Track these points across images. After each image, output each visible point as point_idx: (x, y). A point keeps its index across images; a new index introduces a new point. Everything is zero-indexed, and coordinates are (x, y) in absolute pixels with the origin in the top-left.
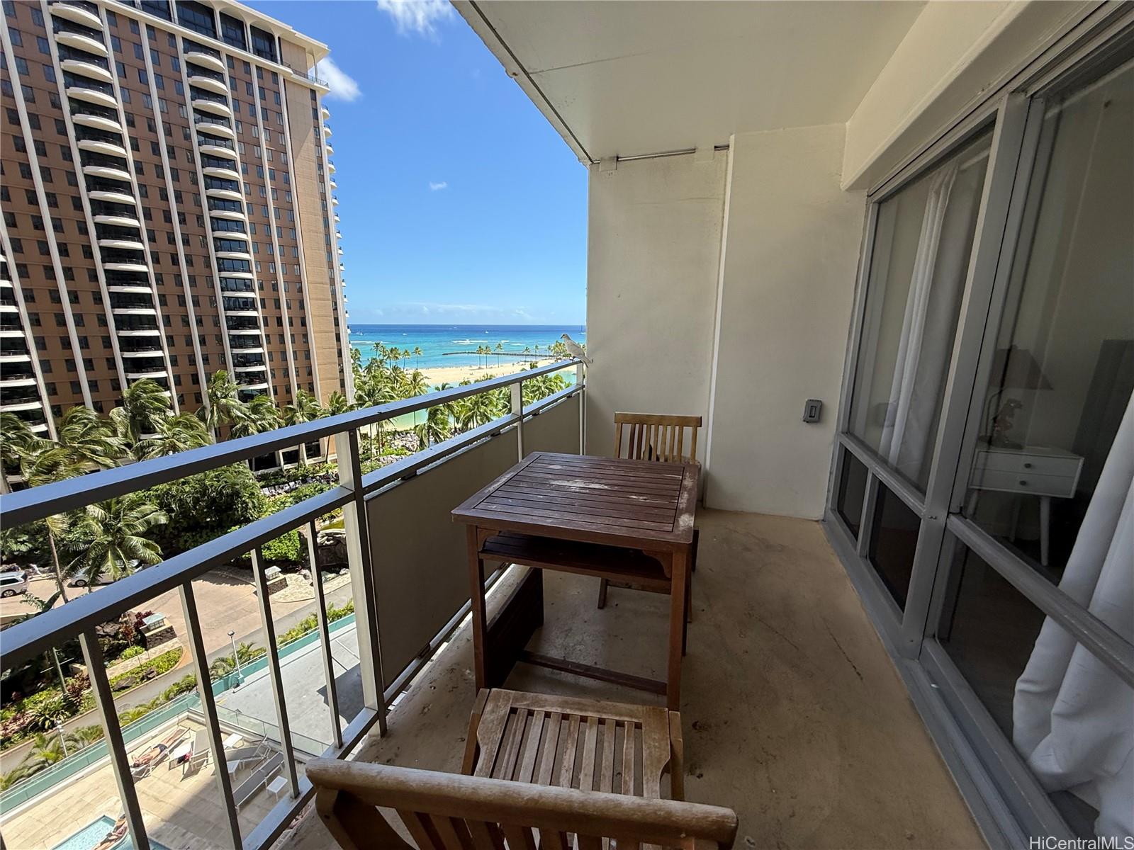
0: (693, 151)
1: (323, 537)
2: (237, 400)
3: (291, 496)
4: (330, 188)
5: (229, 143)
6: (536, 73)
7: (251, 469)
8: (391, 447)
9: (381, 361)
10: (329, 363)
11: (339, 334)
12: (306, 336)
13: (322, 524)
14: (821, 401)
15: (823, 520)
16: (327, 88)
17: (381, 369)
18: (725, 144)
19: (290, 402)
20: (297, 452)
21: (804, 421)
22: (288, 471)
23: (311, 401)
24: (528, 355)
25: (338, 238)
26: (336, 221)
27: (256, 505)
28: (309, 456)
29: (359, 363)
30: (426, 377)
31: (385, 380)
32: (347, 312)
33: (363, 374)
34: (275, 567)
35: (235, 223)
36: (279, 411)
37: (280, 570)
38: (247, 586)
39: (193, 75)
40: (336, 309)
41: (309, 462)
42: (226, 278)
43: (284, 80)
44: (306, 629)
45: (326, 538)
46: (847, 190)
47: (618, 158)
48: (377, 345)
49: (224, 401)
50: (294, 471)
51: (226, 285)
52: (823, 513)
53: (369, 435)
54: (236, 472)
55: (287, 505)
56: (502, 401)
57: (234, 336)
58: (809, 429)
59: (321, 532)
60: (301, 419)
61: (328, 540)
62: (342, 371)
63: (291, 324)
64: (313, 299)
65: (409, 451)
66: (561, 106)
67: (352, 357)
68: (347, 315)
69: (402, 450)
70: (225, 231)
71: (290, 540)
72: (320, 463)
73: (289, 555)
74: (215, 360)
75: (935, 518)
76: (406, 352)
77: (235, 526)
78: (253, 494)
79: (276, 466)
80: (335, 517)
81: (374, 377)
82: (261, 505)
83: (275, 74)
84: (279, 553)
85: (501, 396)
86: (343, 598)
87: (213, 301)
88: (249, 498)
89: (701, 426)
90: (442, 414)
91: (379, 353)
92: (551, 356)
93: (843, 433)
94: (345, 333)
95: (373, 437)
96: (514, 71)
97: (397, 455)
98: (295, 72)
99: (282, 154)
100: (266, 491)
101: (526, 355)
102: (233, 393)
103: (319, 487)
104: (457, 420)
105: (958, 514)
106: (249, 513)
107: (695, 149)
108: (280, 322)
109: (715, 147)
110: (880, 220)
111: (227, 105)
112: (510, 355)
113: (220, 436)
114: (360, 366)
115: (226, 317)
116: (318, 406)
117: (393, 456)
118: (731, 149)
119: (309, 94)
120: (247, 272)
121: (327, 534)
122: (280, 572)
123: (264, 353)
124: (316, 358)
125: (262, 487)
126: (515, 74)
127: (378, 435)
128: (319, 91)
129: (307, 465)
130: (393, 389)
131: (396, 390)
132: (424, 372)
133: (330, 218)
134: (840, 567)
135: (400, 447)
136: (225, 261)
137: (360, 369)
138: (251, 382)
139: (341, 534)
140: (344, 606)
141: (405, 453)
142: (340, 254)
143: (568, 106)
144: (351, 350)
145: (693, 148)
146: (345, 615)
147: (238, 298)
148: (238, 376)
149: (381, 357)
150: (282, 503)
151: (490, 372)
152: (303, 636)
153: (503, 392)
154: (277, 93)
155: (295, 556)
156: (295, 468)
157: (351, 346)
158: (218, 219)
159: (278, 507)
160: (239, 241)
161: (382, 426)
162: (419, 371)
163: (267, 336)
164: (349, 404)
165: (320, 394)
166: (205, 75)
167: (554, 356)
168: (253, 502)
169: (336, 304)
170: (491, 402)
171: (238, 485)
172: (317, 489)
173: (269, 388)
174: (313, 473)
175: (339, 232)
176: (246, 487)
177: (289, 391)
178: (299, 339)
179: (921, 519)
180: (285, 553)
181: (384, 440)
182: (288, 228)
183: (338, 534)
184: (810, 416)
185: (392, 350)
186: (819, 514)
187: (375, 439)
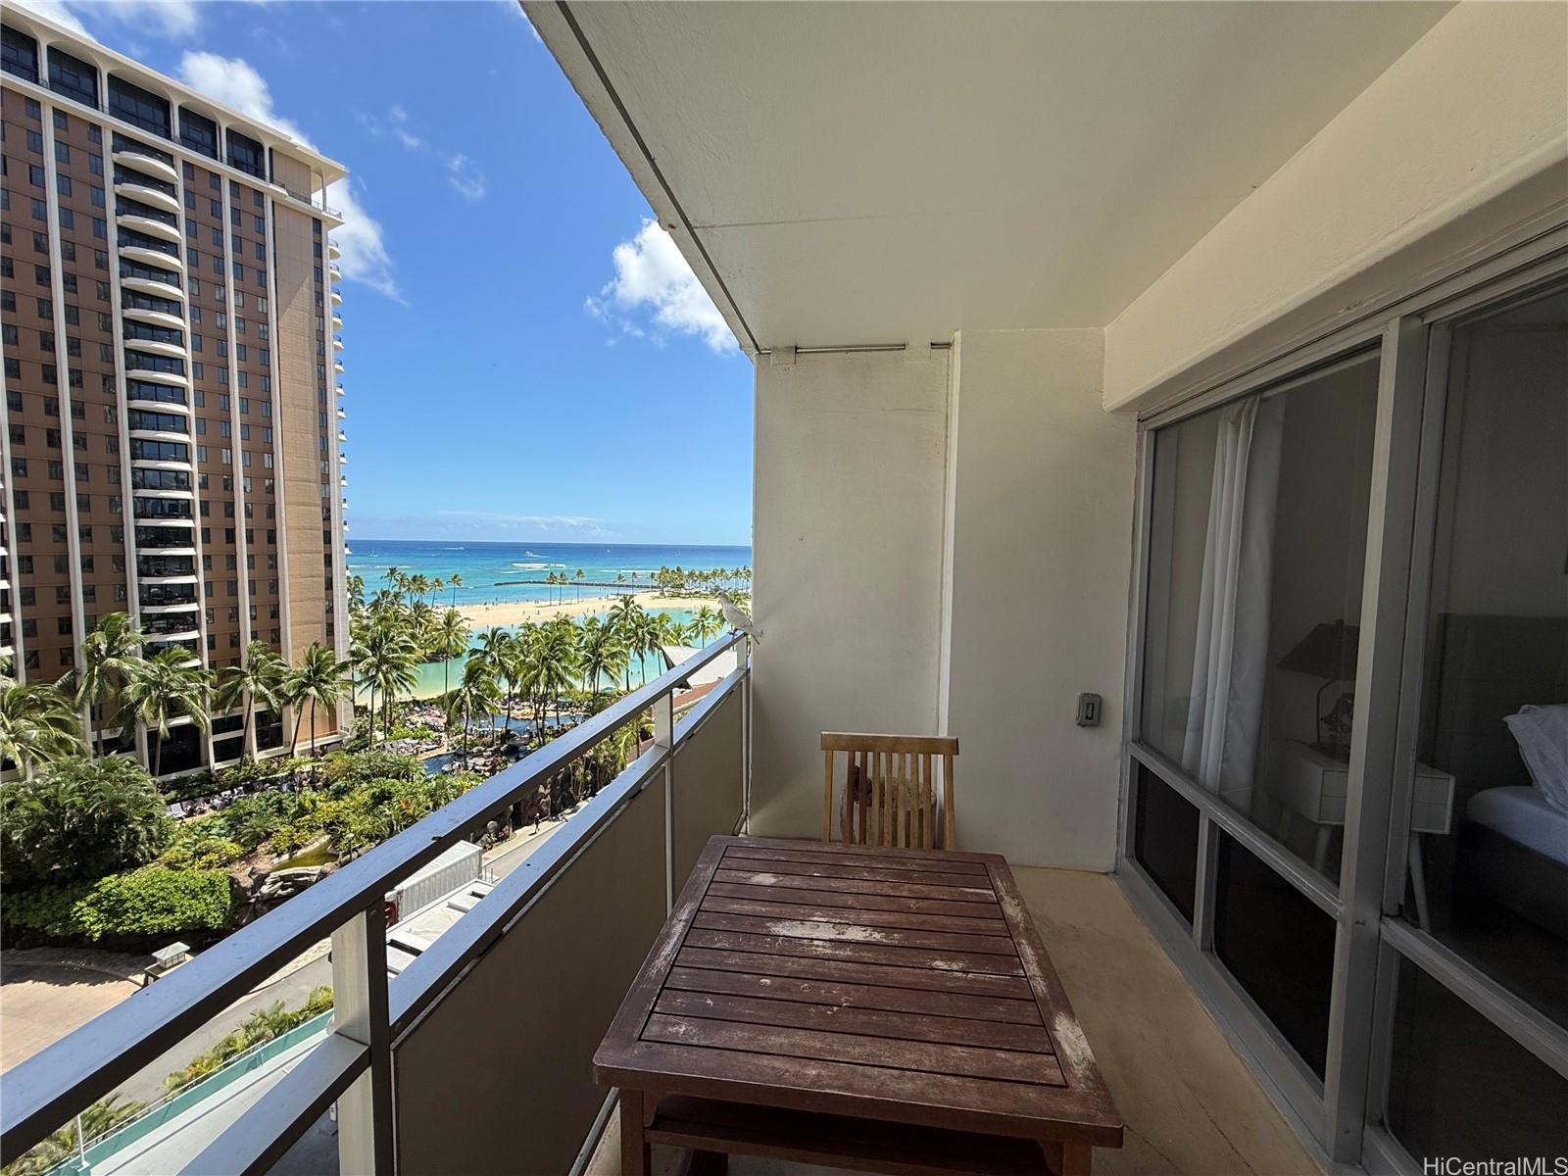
0: (903, 347)
1: (274, 883)
2: (141, 660)
3: (223, 817)
4: (332, 349)
5: (175, 278)
6: (704, 227)
7: (153, 773)
8: (404, 726)
9: (396, 596)
10: (309, 599)
11: (331, 555)
12: (273, 558)
13: (276, 861)
14: (1099, 696)
15: (1115, 872)
16: (339, 219)
17: (396, 607)
18: (945, 341)
19: (237, 661)
20: (241, 741)
21: (1079, 724)
22: (221, 772)
23: (271, 659)
24: (621, 586)
25: (340, 417)
26: (339, 394)
27: (156, 834)
28: (262, 746)
29: (361, 597)
30: (466, 619)
31: (402, 624)
32: (345, 524)
33: (365, 614)
34: (179, 944)
35: (170, 389)
36: (213, 674)
37: (188, 948)
38: (122, 982)
39: (123, 182)
40: (327, 519)
41: (259, 756)
42: (143, 470)
43: (273, 202)
44: (226, 1056)
45: (279, 884)
46: (1113, 412)
47: (796, 348)
48: (393, 571)
49: (113, 662)
50: (232, 771)
51: (143, 479)
52: (1114, 861)
53: (370, 708)
54: (122, 780)
55: (214, 831)
56: (583, 653)
57: (146, 557)
58: (1085, 736)
59: (272, 875)
60: (253, 688)
61: (283, 888)
62: (330, 610)
63: (250, 539)
64: (291, 504)
65: (435, 731)
66: (732, 276)
67: (348, 590)
68: (346, 528)
69: (423, 729)
70: (152, 400)
71: (213, 892)
72: (279, 756)
73: (209, 920)
74: (106, 596)
75: (1363, 924)
76: (437, 581)
77: (108, 876)
78: (151, 816)
79: (198, 765)
80: (299, 848)
81: (384, 619)
82: (164, 833)
83: (259, 195)
84: (189, 918)
85: (583, 644)
86: (304, 987)
87: (116, 501)
88: (142, 823)
89: (958, 754)
90: (489, 674)
91: (394, 582)
92: (655, 587)
93: (1133, 742)
94: (340, 553)
95: (375, 712)
96: (672, 223)
97: (414, 738)
98: (292, 195)
99: (260, 299)
100: (177, 810)
101: (619, 586)
102: (131, 648)
103: (275, 798)
104: (513, 683)
105: (1396, 916)
106: (140, 850)
107: (904, 345)
108: (231, 536)
109: (932, 344)
110: (1159, 453)
111: (176, 227)
112: (596, 585)
113: (101, 718)
114: (362, 602)
115: (136, 527)
116: (283, 665)
117: (408, 740)
118: (957, 348)
119: (311, 223)
120: (183, 461)
121: (282, 878)
122: (187, 952)
123: (198, 584)
124: (287, 590)
125: (172, 801)
126: (672, 226)
127: (384, 708)
128: (326, 222)
129: (257, 762)
130: (413, 636)
131: (417, 638)
132: (463, 611)
133: (328, 390)
134: (1167, 964)
135: (419, 725)
136: (144, 443)
137: (360, 606)
138: (170, 629)
139: (308, 875)
140: (303, 1003)
141: (428, 735)
142: (341, 440)
143: (742, 277)
144: (348, 578)
145: (903, 343)
146: (305, 1020)
147: (161, 499)
148: (146, 619)
149: (396, 589)
150: (205, 828)
151: (564, 610)
152: (220, 1069)
153: (585, 640)
154: (261, 219)
155: (219, 922)
156: (235, 767)
157: (348, 573)
158: (140, 382)
159: (195, 837)
160: (174, 415)
161: (392, 694)
162: (456, 608)
163: (206, 558)
164: (337, 662)
165: (290, 647)
166: (146, 184)
167: (659, 587)
168: (149, 831)
169: (329, 510)
170: (566, 654)
171: (124, 802)
172: (270, 802)
173: (201, 638)
174: (266, 774)
175: (342, 410)
176: (138, 803)
177: (235, 642)
178: (262, 563)
179: (1336, 922)
180: (202, 917)
181: (394, 715)
182: (259, 401)
183: (302, 875)
184: (1087, 718)
185: (414, 579)
186: (1108, 862)
187: (379, 714)
